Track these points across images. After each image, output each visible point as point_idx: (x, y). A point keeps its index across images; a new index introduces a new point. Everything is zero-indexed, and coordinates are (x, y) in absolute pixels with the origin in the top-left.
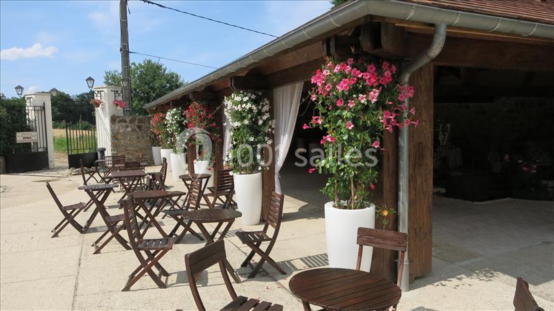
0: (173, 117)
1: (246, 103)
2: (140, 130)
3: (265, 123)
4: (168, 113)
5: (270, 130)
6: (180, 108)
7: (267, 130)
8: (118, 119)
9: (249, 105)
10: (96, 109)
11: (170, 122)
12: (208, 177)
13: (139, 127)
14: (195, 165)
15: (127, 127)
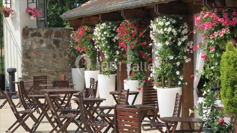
0: (102, 33)
1: (168, 27)
2: (58, 46)
3: (184, 44)
4: (97, 29)
5: (188, 50)
6: (110, 23)
7: (186, 50)
8: (31, 33)
9: (170, 29)
10: (5, 19)
11: (99, 38)
12: (136, 94)
13: (56, 42)
14: (125, 84)
15: (42, 42)
